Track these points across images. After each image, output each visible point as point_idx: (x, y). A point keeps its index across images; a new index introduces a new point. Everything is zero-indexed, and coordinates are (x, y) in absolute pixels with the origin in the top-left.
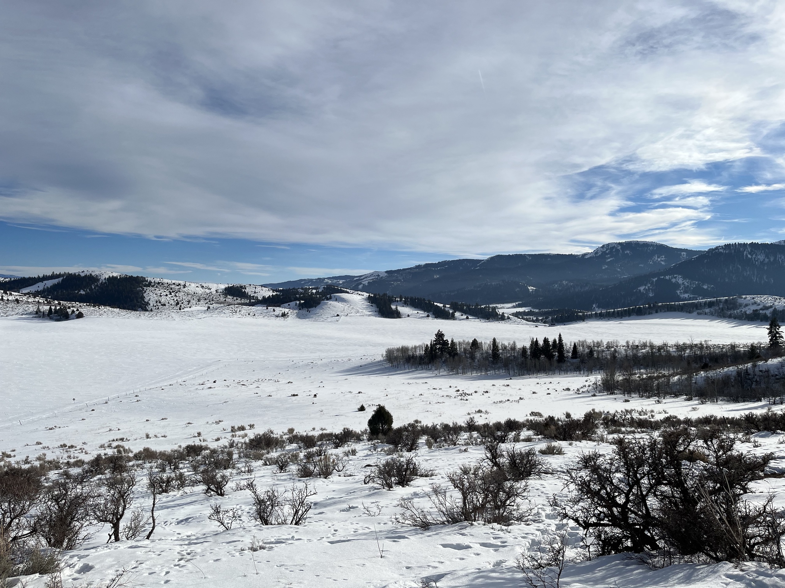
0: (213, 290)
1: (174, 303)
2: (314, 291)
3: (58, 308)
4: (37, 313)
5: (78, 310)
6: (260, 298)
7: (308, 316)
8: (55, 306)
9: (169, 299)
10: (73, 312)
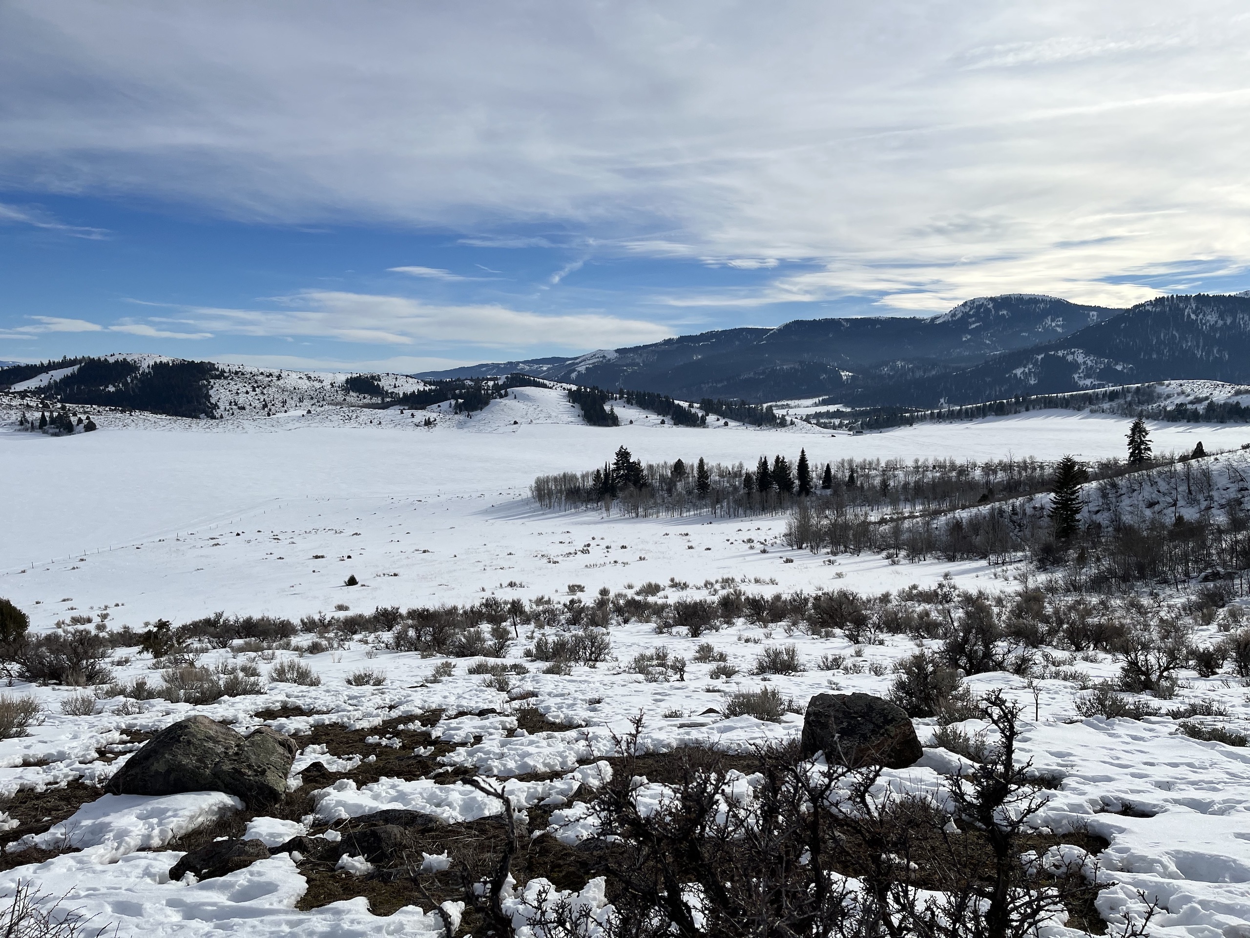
0: (327, 384)
1: (260, 406)
2: (491, 383)
3: (55, 414)
4: (21, 423)
5: (88, 418)
6: (401, 396)
7: (468, 425)
8: (51, 412)
9: (251, 399)
10: (80, 421)
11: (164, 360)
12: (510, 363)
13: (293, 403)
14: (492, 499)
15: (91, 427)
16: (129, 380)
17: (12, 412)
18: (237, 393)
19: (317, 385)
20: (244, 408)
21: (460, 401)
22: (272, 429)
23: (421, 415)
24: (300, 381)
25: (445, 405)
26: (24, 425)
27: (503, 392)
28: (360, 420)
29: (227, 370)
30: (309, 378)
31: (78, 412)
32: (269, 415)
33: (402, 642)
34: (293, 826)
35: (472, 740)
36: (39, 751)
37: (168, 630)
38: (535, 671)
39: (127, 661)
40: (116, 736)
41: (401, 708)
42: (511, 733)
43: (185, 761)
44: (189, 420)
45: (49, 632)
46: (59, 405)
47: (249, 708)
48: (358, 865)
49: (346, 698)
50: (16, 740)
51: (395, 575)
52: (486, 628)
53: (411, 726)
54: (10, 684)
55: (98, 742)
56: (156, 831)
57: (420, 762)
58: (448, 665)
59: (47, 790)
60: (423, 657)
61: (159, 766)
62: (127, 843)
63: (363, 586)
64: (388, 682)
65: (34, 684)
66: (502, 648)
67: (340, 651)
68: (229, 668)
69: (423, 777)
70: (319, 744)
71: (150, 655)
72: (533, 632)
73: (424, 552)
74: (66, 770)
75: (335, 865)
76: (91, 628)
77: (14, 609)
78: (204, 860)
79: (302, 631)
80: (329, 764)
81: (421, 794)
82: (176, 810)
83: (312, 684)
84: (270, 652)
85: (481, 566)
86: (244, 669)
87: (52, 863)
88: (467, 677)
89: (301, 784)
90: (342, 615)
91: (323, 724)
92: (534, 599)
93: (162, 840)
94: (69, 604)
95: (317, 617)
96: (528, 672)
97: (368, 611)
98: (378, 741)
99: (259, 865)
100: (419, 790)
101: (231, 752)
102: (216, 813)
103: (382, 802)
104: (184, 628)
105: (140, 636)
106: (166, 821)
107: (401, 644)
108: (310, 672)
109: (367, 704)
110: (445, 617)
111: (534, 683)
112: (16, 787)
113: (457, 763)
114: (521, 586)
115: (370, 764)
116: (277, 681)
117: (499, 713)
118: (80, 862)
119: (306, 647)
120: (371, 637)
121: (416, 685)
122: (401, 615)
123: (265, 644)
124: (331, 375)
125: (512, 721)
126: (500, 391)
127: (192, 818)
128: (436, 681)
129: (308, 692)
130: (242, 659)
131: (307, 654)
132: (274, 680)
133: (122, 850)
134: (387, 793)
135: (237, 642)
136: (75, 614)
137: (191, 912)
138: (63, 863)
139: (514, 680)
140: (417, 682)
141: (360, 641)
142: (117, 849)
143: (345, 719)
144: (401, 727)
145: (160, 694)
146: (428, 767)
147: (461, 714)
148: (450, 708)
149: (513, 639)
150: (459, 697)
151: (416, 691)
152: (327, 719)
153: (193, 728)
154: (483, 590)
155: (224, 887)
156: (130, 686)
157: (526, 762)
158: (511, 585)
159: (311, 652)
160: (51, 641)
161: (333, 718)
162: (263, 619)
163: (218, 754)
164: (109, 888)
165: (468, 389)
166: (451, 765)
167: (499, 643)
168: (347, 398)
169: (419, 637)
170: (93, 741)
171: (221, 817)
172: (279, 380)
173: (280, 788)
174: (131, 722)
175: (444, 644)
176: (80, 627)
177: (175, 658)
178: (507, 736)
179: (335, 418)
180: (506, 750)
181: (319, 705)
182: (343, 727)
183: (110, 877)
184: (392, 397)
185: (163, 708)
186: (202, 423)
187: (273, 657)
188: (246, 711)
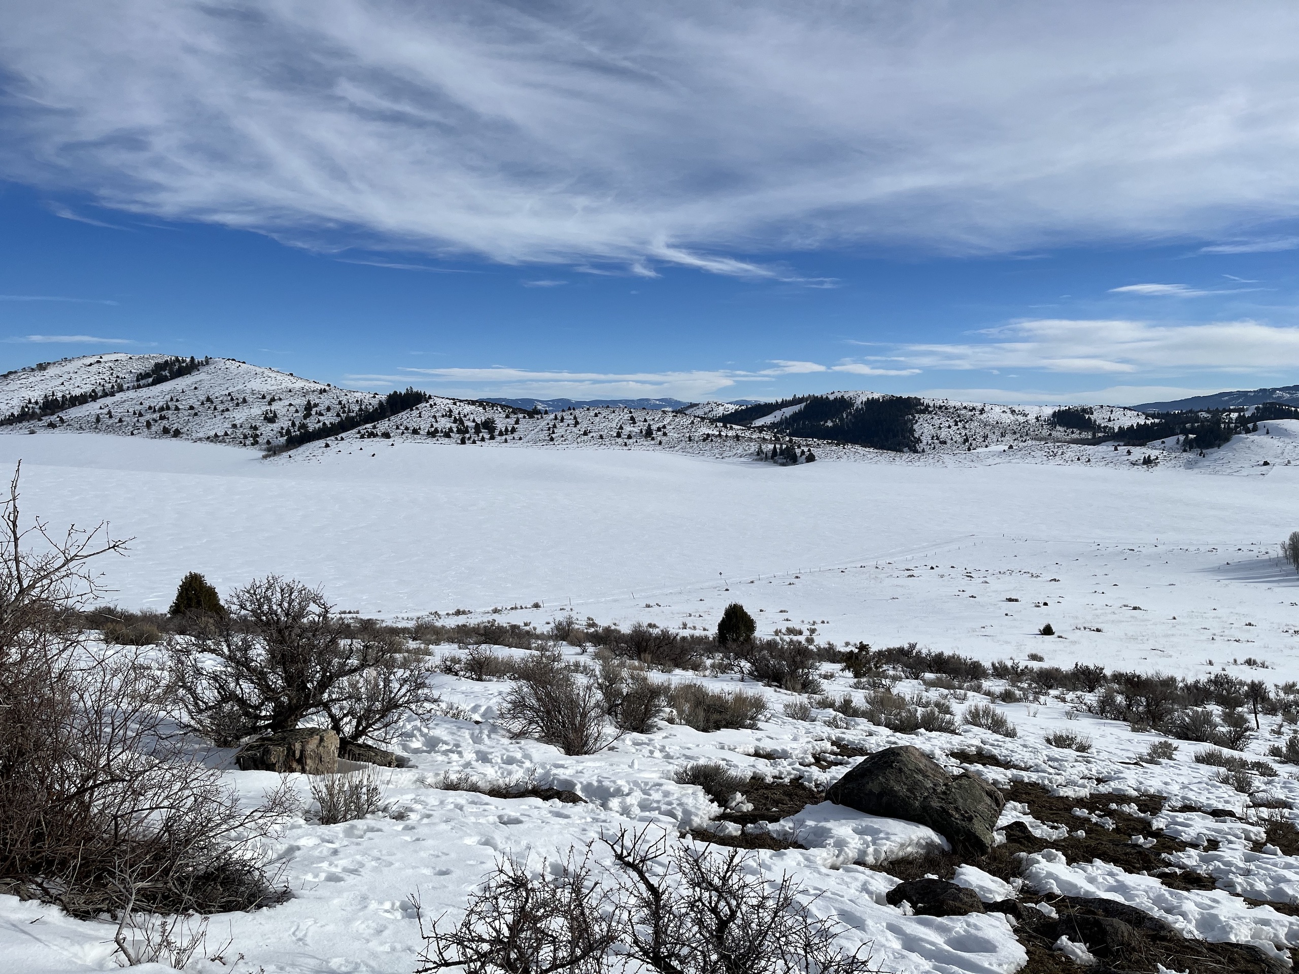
0: (1031, 418)
1: (960, 440)
2: (1234, 415)
3: (784, 446)
4: (758, 454)
5: (809, 450)
6: (1116, 430)
7: (1200, 464)
8: (781, 445)
9: (952, 433)
10: (803, 452)
11: (876, 396)
12: (1263, 391)
13: (994, 438)
14: (1227, 554)
15: (811, 458)
16: (845, 416)
17: (752, 444)
18: (940, 428)
19: (1021, 419)
20: (945, 443)
21: (1191, 436)
22: (972, 464)
23: (1139, 453)
24: (1003, 415)
25: (1171, 441)
26: (761, 456)
27: (1250, 426)
28: (1066, 456)
29: (931, 405)
30: (1013, 412)
31: (802, 445)
32: (969, 449)
33: (1108, 708)
34: (1003, 885)
35: (1206, 844)
36: (768, 745)
37: (868, 653)
38: (1286, 776)
39: (832, 676)
40: (828, 746)
41: (1112, 783)
42: (1258, 847)
43: (897, 788)
44: (893, 454)
45: (770, 638)
46: (787, 439)
47: (945, 746)
48: (1078, 951)
49: (1046, 759)
50: (749, 731)
51: (1098, 630)
52: (1215, 710)
53: (1126, 808)
54: (742, 680)
55: (814, 748)
56: (871, 850)
57: (1140, 853)
58: (1167, 746)
59: (773, 783)
60: (1134, 730)
61: (873, 786)
62: (845, 852)
63: (1059, 637)
64: (1093, 750)
65: (760, 683)
66: (1238, 739)
67: (1035, 705)
68: (924, 701)
69: (1145, 872)
70: (1020, 802)
71: (851, 675)
72: (1281, 726)
73: (1135, 608)
74: (789, 768)
75: (1053, 944)
76: (802, 639)
77: (746, 614)
78: (920, 894)
79: (993, 675)
80: (1032, 827)
81: (1146, 892)
82: (888, 834)
83: (1007, 734)
84: (962, 692)
85: (1208, 633)
86: (937, 705)
87: (785, 854)
88: (1193, 765)
89: (1004, 841)
90: (1035, 665)
91: (1022, 781)
92: (1281, 684)
93: (875, 859)
94: (785, 615)
95: (1009, 664)
96: (1276, 775)
97: (1066, 665)
98: (1086, 815)
99: (975, 918)
100: (1143, 887)
101: (939, 790)
102: (923, 847)
103: (1098, 888)
104: (880, 653)
105: (843, 654)
106: (880, 842)
107: (1106, 709)
108: (1005, 721)
109: (1069, 770)
110: (1160, 688)
111: (1286, 790)
112: (749, 774)
113: (1188, 866)
114: (1263, 665)
115: (1078, 840)
116: (971, 723)
117: (1240, 819)
118: (807, 859)
119: (998, 693)
120: (1070, 696)
121: (1128, 761)
122: (1105, 676)
123: (956, 683)
124: (1037, 408)
125: (1260, 833)
126: (1246, 425)
127: (902, 846)
128: (1151, 761)
129: (1004, 742)
130: (934, 695)
131: (998, 701)
132: (968, 722)
133: (841, 858)
134: (1104, 879)
135: (929, 676)
136: (790, 625)
137: (911, 944)
138: (793, 855)
139: (1258, 781)
140: (1129, 758)
141: (1057, 697)
142: (837, 856)
143: (1046, 782)
144: (1114, 806)
145: (864, 714)
146: (1150, 861)
147: (1187, 808)
148: (1174, 798)
149: (1253, 730)
150: (1184, 787)
151: (1128, 769)
152: (1027, 776)
153: (904, 758)
154: (1211, 663)
155: (942, 929)
156: (839, 701)
157: (1281, 888)
158: (1250, 662)
159: (1004, 700)
160: (771, 646)
161: (1034, 777)
162: (953, 657)
163: (927, 789)
164: (833, 893)
165: (1202, 422)
166: (1180, 868)
167: (1236, 731)
168: (1054, 433)
169: (1129, 706)
170: (810, 746)
171: (928, 853)
172: (981, 414)
173: (987, 841)
174: (840, 735)
175: (1160, 720)
176: (795, 638)
177: (874, 681)
178: (1252, 849)
179: (1038, 454)
180: (1253, 867)
181: (1015, 758)
182: (1044, 789)
183: (832, 882)
184: (1105, 432)
185: (866, 728)
186: (905, 456)
187: (964, 698)
188: (942, 749)
